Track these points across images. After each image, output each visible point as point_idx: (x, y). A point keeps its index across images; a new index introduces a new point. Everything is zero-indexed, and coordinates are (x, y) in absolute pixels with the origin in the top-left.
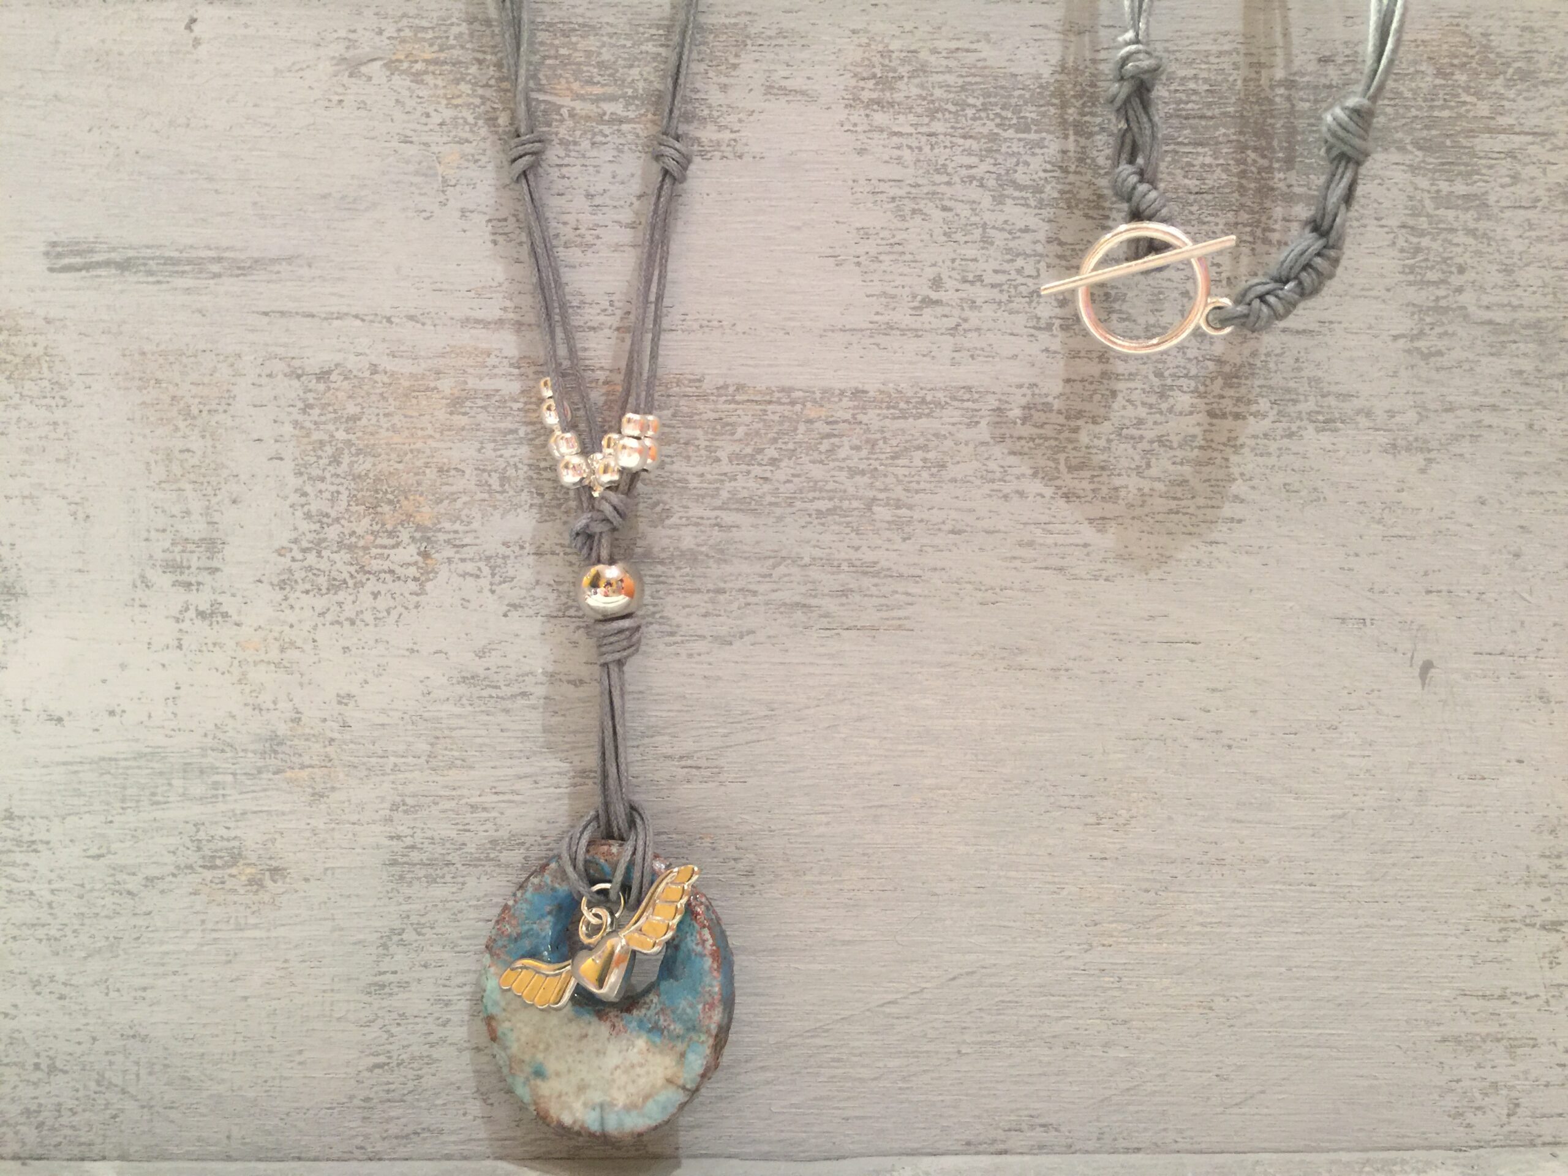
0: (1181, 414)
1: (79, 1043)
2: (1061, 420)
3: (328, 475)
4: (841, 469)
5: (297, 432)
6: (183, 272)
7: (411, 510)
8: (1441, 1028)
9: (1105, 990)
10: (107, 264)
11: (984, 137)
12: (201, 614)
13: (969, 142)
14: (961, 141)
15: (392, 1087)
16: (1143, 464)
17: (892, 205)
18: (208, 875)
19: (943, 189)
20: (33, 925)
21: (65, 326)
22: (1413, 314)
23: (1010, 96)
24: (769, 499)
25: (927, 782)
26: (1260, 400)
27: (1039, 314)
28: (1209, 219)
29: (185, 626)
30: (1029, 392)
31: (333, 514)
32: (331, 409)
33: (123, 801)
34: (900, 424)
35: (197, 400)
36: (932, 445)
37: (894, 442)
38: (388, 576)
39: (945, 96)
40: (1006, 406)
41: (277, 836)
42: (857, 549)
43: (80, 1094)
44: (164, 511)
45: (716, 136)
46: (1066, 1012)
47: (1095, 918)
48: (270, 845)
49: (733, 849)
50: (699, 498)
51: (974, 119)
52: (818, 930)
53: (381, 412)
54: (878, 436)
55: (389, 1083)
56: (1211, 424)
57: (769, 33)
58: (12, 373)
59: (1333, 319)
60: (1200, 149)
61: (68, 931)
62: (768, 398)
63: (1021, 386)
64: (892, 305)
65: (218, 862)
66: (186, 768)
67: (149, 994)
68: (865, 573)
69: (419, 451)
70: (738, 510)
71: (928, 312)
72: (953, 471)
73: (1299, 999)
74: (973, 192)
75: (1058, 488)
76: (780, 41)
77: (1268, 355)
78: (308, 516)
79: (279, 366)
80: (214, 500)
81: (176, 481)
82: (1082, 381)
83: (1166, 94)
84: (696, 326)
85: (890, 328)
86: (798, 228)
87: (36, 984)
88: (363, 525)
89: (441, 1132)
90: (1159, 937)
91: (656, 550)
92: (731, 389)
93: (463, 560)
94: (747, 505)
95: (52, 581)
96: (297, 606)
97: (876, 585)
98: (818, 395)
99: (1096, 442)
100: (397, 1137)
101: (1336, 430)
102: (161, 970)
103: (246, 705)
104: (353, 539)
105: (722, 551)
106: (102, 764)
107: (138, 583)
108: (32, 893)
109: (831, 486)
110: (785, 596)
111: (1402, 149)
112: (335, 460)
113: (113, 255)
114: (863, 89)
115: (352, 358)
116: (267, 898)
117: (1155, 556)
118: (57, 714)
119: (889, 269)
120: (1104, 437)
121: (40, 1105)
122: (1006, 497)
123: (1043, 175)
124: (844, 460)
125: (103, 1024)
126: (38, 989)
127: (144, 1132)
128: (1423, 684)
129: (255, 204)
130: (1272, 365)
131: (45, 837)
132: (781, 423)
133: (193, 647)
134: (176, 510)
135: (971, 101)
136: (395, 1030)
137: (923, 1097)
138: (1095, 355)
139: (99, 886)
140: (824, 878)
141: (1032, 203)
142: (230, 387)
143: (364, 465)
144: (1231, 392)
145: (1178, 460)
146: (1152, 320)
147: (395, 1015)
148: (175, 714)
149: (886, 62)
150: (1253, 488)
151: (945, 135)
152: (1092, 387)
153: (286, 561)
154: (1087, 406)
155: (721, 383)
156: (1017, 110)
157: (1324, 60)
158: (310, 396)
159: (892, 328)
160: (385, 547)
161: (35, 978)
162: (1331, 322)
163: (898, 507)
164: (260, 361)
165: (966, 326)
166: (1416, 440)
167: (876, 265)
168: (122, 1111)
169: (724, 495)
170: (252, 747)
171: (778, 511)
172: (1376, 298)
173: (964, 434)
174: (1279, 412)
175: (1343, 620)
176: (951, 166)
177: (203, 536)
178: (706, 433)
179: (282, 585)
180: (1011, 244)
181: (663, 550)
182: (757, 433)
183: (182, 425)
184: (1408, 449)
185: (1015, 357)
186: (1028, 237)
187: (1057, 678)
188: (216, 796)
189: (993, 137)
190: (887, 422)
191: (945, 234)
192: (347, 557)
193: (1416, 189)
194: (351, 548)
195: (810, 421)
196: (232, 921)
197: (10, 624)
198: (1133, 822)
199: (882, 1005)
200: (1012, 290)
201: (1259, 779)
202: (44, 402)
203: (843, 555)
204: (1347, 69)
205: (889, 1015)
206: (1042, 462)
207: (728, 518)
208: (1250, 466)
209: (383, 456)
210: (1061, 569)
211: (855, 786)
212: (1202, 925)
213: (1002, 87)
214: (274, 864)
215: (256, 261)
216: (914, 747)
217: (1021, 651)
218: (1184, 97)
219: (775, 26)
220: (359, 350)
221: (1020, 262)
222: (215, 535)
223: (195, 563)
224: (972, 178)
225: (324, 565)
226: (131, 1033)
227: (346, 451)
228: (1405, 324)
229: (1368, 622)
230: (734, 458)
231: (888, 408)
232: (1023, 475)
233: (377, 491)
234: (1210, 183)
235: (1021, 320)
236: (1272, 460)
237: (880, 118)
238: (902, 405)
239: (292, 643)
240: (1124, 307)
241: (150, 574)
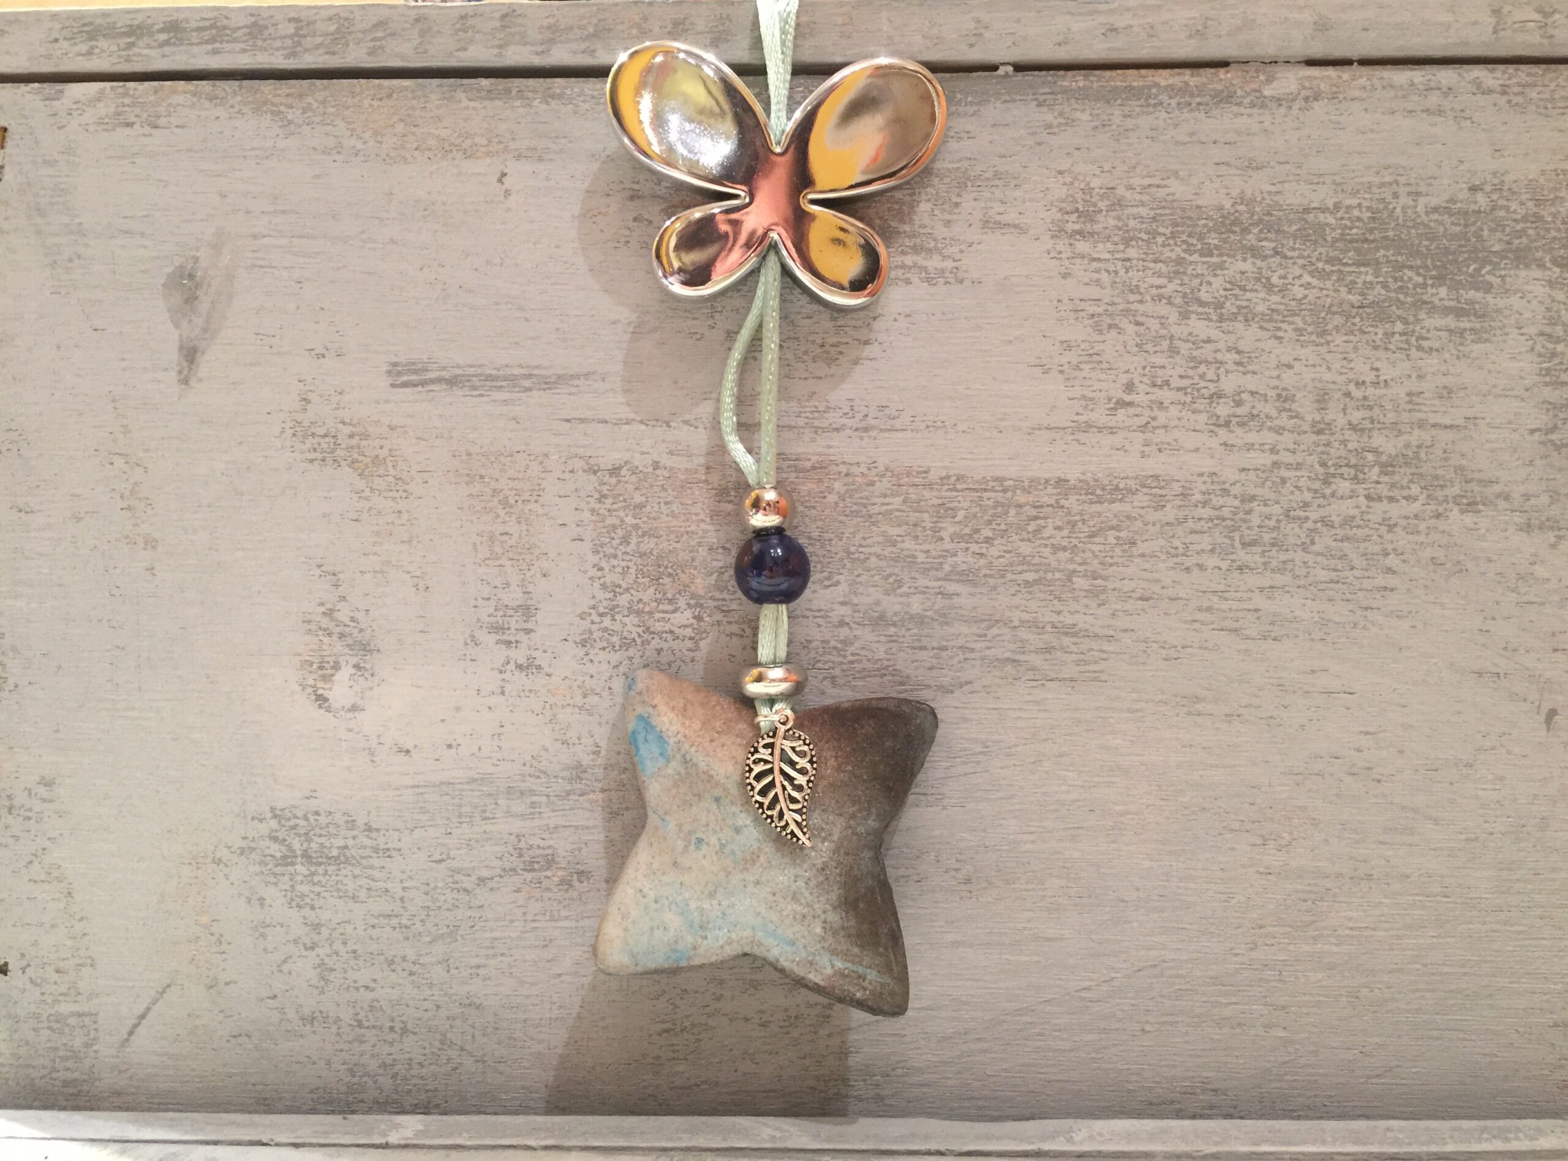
0: (1342, 498)
1: (426, 1010)
2: (1237, 503)
3: (619, 554)
4: (1046, 546)
5: (593, 518)
6: (501, 387)
7: (687, 581)
8: (1555, 1016)
9: (1268, 981)
10: (439, 380)
11: (1172, 261)
12: (519, 667)
13: (1160, 264)
14: (1152, 265)
15: (676, 1048)
16: (1308, 541)
17: (1090, 321)
18: (529, 876)
19: (1135, 306)
20: (389, 916)
21: (406, 432)
22: (1548, 410)
23: (1196, 225)
24: (984, 571)
25: (1118, 808)
26: (1412, 485)
27: (1219, 413)
28: (1372, 329)
29: (507, 676)
30: (1209, 480)
31: (624, 586)
32: (621, 498)
33: (460, 817)
34: (1096, 508)
35: (514, 492)
36: (1124, 525)
37: (1091, 523)
38: (669, 635)
39: (1138, 226)
40: (1190, 492)
41: (582, 846)
42: (1059, 613)
43: (427, 1051)
44: (488, 583)
45: (940, 265)
46: (1234, 1000)
47: (1260, 922)
48: (577, 853)
49: (954, 861)
50: (925, 571)
51: (1164, 245)
52: (1025, 928)
53: (662, 500)
54: (1078, 518)
55: (673, 1045)
56: (1369, 507)
57: (986, 175)
58: (363, 470)
59: (1478, 415)
60: (1362, 269)
61: (417, 920)
62: (983, 486)
63: (1202, 475)
64: (1091, 407)
65: (536, 866)
66: (510, 790)
67: (482, 971)
68: (1066, 634)
69: (693, 533)
70: (958, 581)
71: (1121, 411)
72: (1142, 547)
73: (1432, 991)
74: (1162, 309)
75: (1233, 561)
76: (997, 182)
77: (1419, 447)
78: (604, 587)
79: (579, 464)
80: (529, 574)
81: (498, 558)
82: (1256, 470)
83: (1333, 221)
84: (923, 426)
85: (1088, 426)
86: (1010, 342)
87: (390, 963)
88: (648, 595)
89: (717, 1084)
90: (1315, 938)
91: (889, 614)
92: (953, 479)
93: (729, 623)
94: (966, 577)
95: (399, 640)
96: (596, 660)
97: (1074, 644)
98: (1026, 484)
99: (1267, 522)
100: (681, 1088)
101: (1479, 511)
102: (491, 952)
103: (556, 740)
104: (641, 606)
105: (944, 615)
106: (444, 788)
107: (469, 641)
108: (387, 891)
109: (1037, 560)
110: (997, 652)
111: (1541, 266)
112: (625, 541)
113: (443, 373)
114: (1067, 222)
115: (638, 456)
116: (575, 894)
117: (1317, 619)
118: (406, 747)
119: (1088, 376)
120: (1274, 518)
121: (395, 1060)
122: (1188, 569)
123: (1222, 292)
124: (1048, 538)
125: (446, 994)
126: (393, 967)
127: (479, 1082)
128: (1548, 730)
129: (558, 329)
130: (1423, 455)
131: (398, 845)
132: (995, 507)
133: (514, 694)
134: (498, 582)
135: (1161, 230)
136: (678, 1002)
137: (1111, 1066)
138: (1267, 447)
139: (440, 885)
140: (1030, 886)
141: (1215, 318)
142: (540, 481)
143: (649, 544)
144: (1386, 479)
145: (1339, 537)
146: (1318, 418)
147: (679, 991)
148: (500, 748)
149: (1088, 197)
150: (1404, 561)
151: (1138, 259)
152: (1266, 474)
153: (586, 624)
154: (1259, 491)
155: (944, 474)
156: (1201, 238)
157: (1473, 189)
158: (605, 488)
159: (1091, 427)
160: (667, 612)
161: (390, 958)
162: (1476, 418)
163: (1095, 579)
164: (564, 459)
165: (1154, 424)
166: (1548, 519)
167: (1077, 373)
168: (461, 1064)
169: (947, 568)
170: (562, 774)
171: (992, 582)
172: (1517, 397)
173: (1152, 516)
174: (1429, 496)
175: (1480, 674)
176: (1143, 286)
177: (519, 603)
178: (931, 516)
179: (583, 643)
180: (1195, 353)
181: (895, 614)
182: (975, 516)
183: (502, 513)
184: (1541, 528)
185: (1197, 450)
186: (1209, 347)
187: (1230, 722)
188: (533, 813)
189: (1180, 261)
190: (1086, 506)
191: (1137, 346)
192: (636, 621)
193: (1553, 301)
194: (639, 613)
195: (1020, 506)
196: (548, 914)
197: (367, 675)
198: (1294, 843)
199: (1077, 991)
200: (1195, 393)
201: (1403, 808)
202: (391, 494)
203: (1047, 619)
204: (1495, 197)
205: (1083, 999)
206: (1220, 539)
207: (951, 587)
208: (1401, 543)
209: (665, 537)
210: (1236, 630)
211: (1056, 811)
212: (1351, 929)
213: (1190, 218)
214: (582, 868)
215: (560, 377)
216: (1106, 779)
217: (1198, 699)
218: (1348, 223)
219: (991, 170)
220: (644, 450)
221: (1203, 368)
222: (529, 602)
223: (513, 625)
224: (1160, 297)
225: (617, 627)
226: (467, 1002)
227: (634, 533)
228: (1540, 419)
229: (1502, 676)
230: (956, 537)
231: (1086, 494)
232: (1203, 550)
233: (659, 566)
234: (1371, 298)
235: (1203, 418)
236: (1422, 538)
237: (1082, 246)
238: (1099, 492)
239: (592, 690)
240: (1294, 406)
241: (477, 633)
